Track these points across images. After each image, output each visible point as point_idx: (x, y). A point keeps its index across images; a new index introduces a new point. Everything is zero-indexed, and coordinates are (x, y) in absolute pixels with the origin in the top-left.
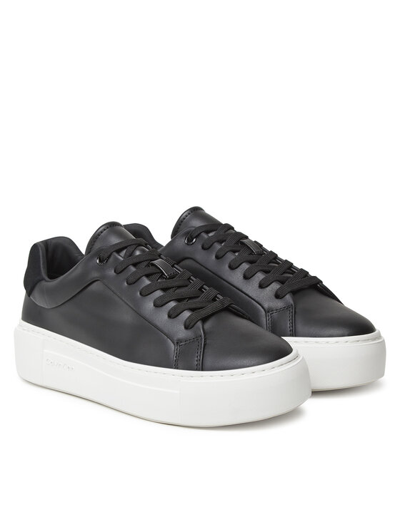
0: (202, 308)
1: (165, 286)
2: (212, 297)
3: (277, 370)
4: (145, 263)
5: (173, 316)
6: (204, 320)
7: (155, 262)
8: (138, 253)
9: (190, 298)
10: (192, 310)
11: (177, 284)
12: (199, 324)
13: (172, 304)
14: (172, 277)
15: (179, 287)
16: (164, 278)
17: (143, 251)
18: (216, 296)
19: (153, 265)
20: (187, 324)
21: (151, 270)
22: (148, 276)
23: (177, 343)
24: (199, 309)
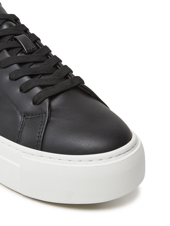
0: (52, 85)
1: (22, 61)
2: (64, 74)
3: (114, 161)
4: (9, 37)
5: (24, 91)
6: (51, 98)
7: (17, 37)
8: (5, 27)
9: (43, 75)
10: (42, 87)
11: (34, 59)
12: (47, 101)
13: (26, 79)
14: (30, 53)
15: (35, 63)
16: (23, 53)
17: (10, 26)
18: (68, 73)
19: (16, 39)
20: (35, 100)
21: (12, 44)
22: (8, 50)
23: (24, 116)
24: (49, 86)
